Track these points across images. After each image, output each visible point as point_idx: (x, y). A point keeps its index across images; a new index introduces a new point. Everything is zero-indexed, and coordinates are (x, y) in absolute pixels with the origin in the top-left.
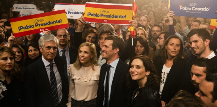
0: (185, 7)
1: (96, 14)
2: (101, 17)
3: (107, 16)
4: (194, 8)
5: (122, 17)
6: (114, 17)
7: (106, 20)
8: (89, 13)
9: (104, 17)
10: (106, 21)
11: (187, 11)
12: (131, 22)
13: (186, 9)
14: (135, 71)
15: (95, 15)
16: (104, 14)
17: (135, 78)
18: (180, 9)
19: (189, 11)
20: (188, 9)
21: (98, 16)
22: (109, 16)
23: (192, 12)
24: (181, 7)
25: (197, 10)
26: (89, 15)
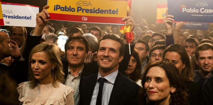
0: (191, 8)
1: (70, 7)
2: (78, 12)
3: (87, 11)
4: (203, 9)
5: (111, 12)
6: (98, 13)
7: (86, 16)
8: (57, 6)
9: (83, 12)
10: (86, 19)
11: (193, 13)
12: (126, 20)
13: (191, 12)
14: (154, 87)
15: (67, 9)
16: (83, 8)
17: (154, 97)
18: (183, 12)
19: (196, 13)
20: (195, 11)
21: (73, 10)
22: (91, 11)
23: (201, 15)
24: (183, 8)
25: (208, 12)
26: (57, 9)
